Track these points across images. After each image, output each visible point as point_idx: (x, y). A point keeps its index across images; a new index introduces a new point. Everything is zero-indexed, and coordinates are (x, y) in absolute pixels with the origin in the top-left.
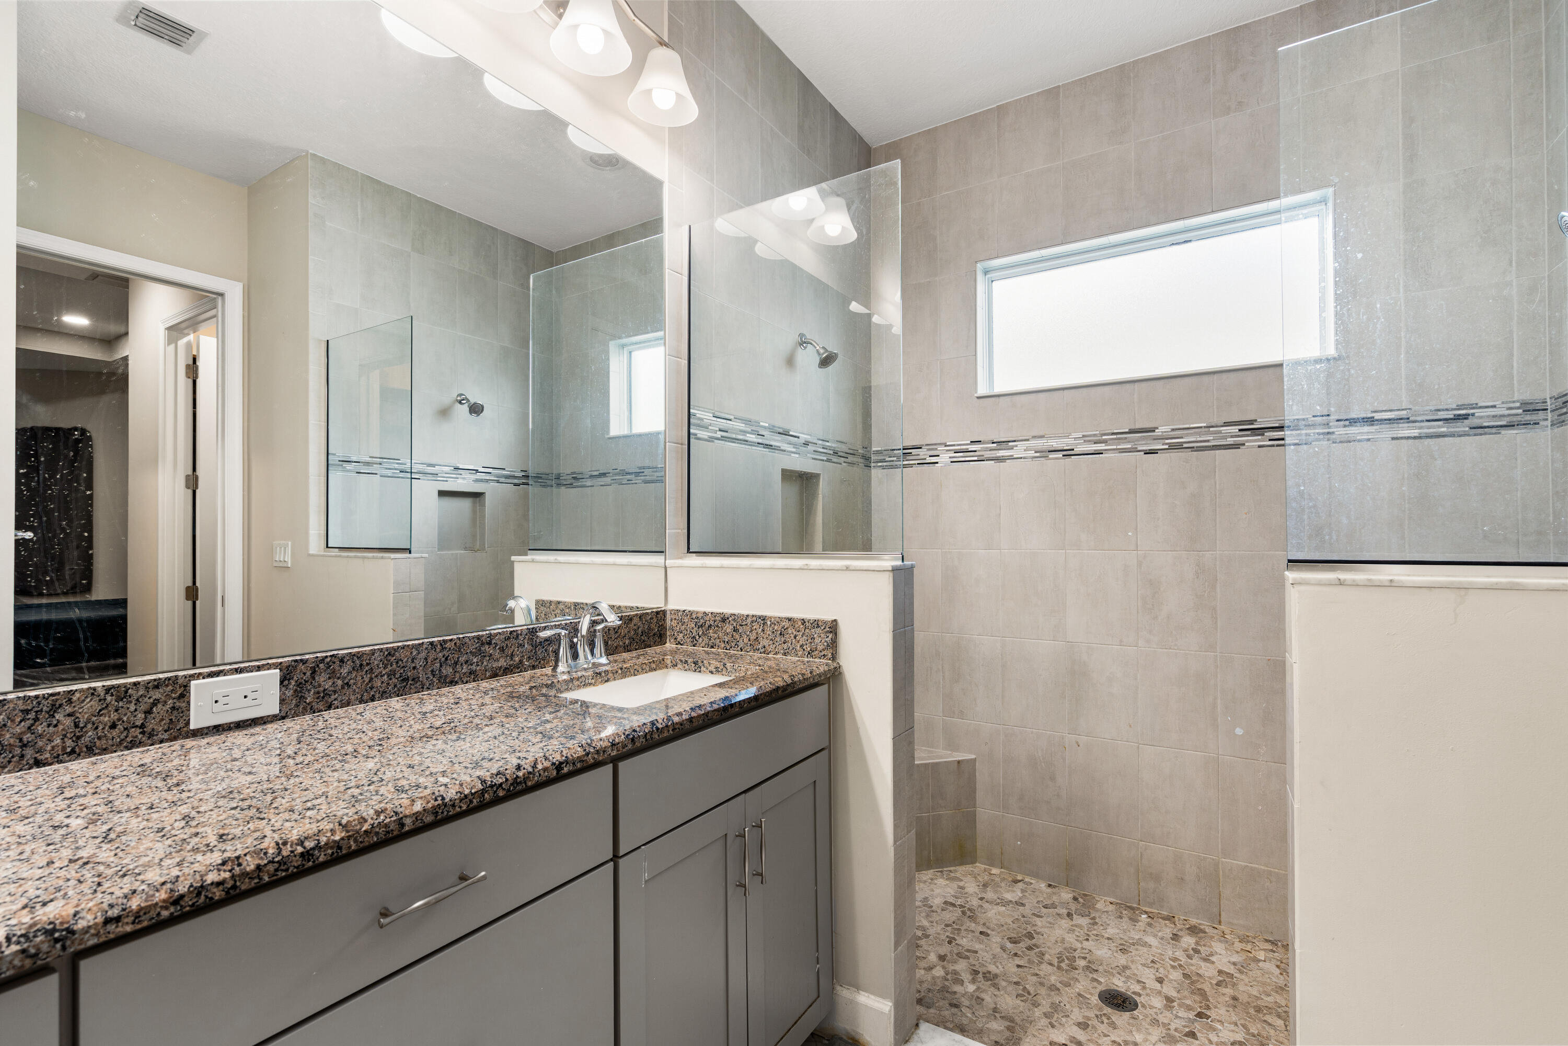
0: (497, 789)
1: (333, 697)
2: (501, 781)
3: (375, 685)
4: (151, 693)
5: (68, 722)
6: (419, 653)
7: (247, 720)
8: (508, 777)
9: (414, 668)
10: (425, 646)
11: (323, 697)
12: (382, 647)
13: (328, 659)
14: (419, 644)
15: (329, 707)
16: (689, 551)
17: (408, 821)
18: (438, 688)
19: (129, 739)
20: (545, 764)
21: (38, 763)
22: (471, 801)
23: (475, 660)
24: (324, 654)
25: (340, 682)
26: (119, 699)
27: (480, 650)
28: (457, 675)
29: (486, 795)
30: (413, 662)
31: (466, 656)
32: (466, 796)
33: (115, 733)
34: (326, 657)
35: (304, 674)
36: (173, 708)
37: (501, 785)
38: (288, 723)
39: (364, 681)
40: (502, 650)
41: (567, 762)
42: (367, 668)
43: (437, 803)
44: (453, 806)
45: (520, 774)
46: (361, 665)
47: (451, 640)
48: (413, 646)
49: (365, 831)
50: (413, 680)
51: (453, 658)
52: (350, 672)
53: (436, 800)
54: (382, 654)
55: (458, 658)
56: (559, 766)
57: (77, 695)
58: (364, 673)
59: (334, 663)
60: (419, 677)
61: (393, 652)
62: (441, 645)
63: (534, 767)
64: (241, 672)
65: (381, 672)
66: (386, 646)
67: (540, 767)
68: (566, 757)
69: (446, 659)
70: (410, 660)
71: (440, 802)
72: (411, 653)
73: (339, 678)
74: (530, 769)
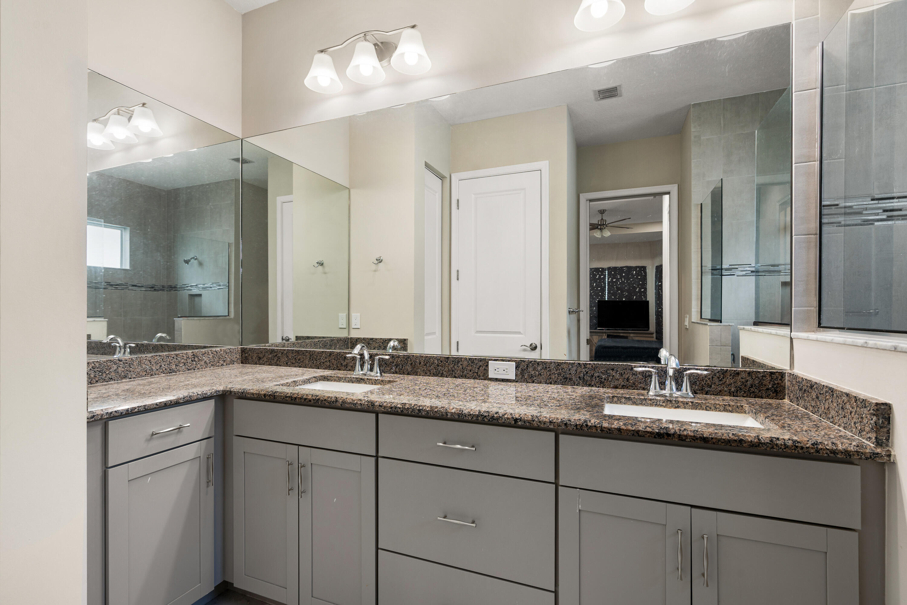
0: (484, 417)
1: (535, 378)
2: (486, 415)
3: (552, 377)
4: (479, 363)
5: (461, 366)
6: (572, 367)
7: (505, 379)
8: (490, 415)
9: (570, 374)
10: (575, 364)
11: (531, 377)
12: (555, 361)
13: (533, 362)
14: (573, 363)
15: (533, 382)
16: (820, 325)
17: (449, 414)
18: (582, 386)
19: (474, 376)
20: (509, 416)
21: (455, 377)
22: (473, 418)
23: (604, 377)
24: (531, 360)
25: (537, 373)
26: (472, 363)
27: (607, 372)
28: (593, 382)
29: (479, 418)
30: (569, 371)
31: (598, 373)
32: (471, 415)
33: (471, 373)
34: (532, 361)
35: (524, 366)
36: (485, 369)
37: (486, 416)
38: (517, 384)
39: (547, 375)
40: (621, 375)
41: (520, 420)
42: (548, 369)
43: (459, 412)
44: (465, 416)
45: (495, 416)
46: (546, 367)
47: (590, 364)
48: (570, 363)
49: (435, 411)
50: (570, 379)
51: (591, 373)
52: (541, 369)
53: (460, 411)
54: (555, 364)
55: (594, 374)
56: (516, 420)
57: (463, 359)
58: (547, 371)
59: (535, 364)
60: (572, 379)
61: (560, 364)
62: (584, 365)
63: (503, 415)
64: (503, 361)
65: (555, 372)
66: (557, 361)
67: (506, 416)
68: (521, 418)
69: (587, 373)
70: (568, 370)
71: (461, 412)
72: (569, 366)
73: (537, 371)
74: (501, 416)
